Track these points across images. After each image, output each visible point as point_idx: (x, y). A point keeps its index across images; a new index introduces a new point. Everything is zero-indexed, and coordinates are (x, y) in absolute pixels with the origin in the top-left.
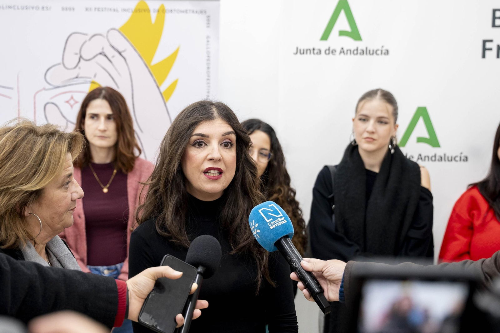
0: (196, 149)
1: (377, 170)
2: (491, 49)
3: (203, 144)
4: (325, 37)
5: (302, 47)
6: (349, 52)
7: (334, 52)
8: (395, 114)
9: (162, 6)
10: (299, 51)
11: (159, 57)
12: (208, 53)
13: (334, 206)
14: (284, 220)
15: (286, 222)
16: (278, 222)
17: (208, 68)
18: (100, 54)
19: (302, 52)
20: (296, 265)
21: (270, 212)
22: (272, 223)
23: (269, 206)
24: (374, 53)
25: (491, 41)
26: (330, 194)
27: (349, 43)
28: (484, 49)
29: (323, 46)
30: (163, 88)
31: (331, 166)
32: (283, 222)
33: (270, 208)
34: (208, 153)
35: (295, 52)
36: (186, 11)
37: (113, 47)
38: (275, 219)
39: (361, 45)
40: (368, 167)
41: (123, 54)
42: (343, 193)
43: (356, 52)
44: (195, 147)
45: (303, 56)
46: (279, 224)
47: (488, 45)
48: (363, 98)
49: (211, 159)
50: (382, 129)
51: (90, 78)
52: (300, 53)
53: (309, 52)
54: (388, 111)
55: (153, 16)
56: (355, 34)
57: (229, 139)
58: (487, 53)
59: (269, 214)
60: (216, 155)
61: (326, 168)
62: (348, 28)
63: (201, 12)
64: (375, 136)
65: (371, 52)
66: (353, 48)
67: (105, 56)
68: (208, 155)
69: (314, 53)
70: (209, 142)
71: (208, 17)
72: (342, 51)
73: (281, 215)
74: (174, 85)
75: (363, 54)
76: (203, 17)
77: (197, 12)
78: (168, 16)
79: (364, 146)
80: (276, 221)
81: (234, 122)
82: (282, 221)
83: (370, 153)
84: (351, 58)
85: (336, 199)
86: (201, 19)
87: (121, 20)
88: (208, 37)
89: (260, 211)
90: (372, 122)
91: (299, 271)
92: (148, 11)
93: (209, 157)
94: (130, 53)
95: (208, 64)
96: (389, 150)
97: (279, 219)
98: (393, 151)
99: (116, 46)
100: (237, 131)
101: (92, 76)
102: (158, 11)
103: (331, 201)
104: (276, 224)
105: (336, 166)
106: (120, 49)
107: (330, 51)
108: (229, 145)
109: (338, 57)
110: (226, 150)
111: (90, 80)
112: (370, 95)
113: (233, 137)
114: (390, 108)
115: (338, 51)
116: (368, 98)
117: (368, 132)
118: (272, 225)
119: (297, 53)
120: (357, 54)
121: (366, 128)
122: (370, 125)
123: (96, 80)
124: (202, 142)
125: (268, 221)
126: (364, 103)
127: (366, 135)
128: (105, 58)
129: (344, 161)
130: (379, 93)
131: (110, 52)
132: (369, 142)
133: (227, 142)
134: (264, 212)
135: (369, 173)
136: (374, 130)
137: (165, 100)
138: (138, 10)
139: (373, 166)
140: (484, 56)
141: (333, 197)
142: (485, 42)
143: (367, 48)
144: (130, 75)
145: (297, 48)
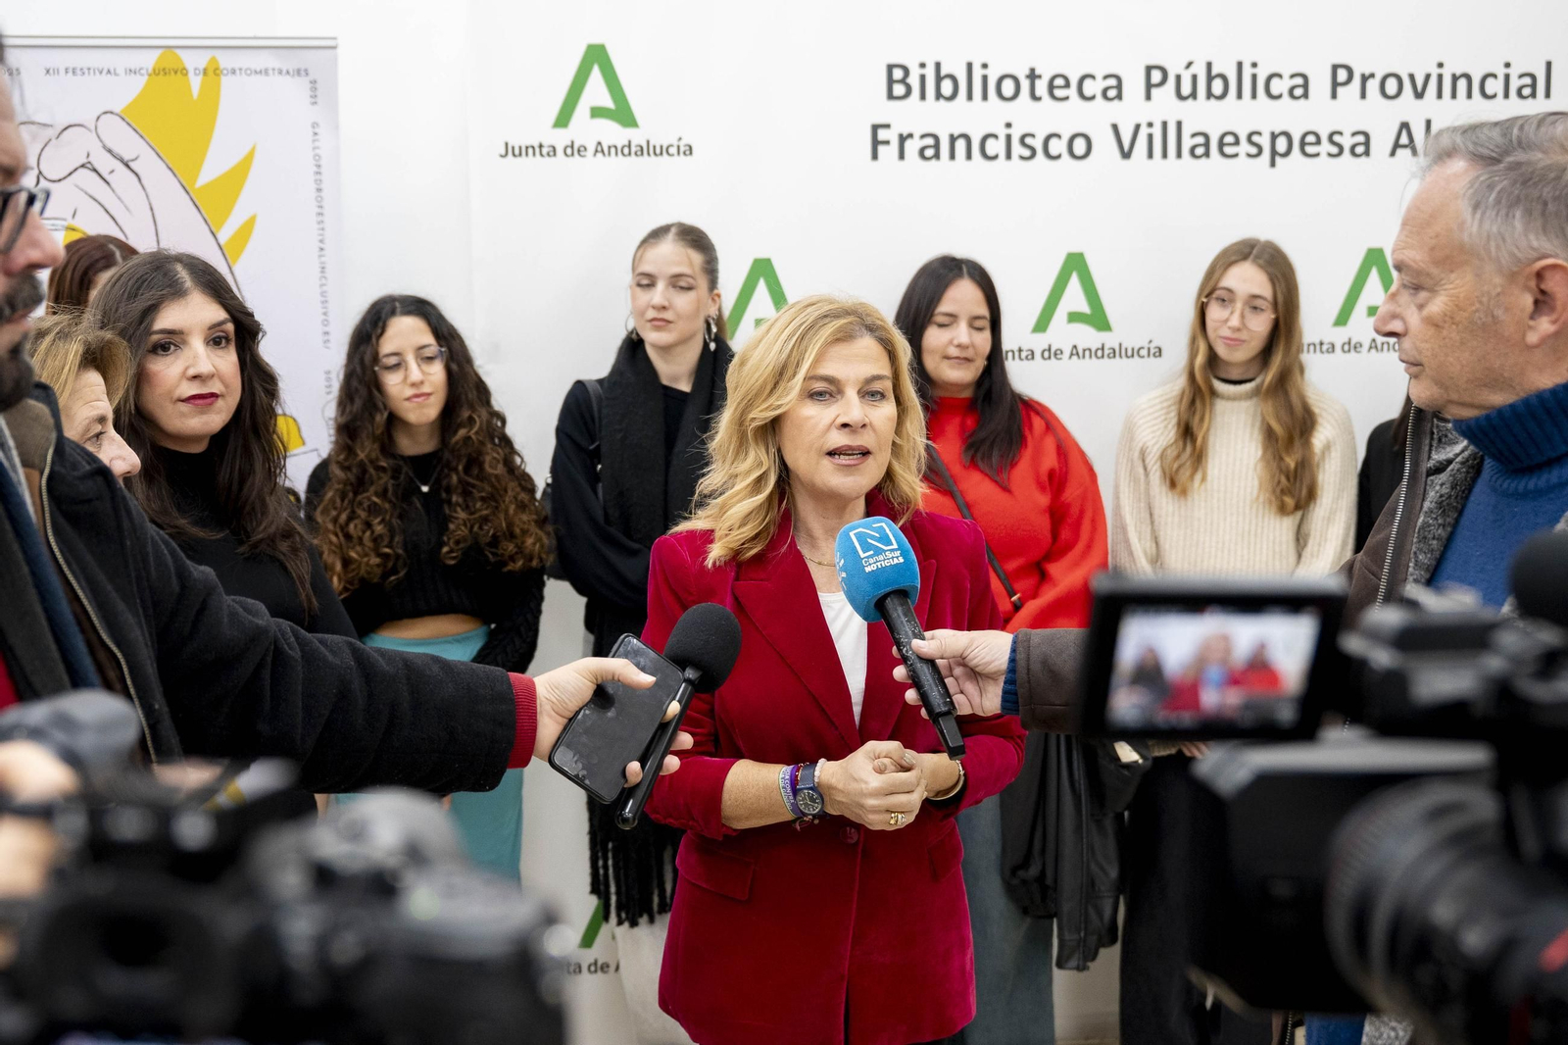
0: (159, 358)
1: (685, 387)
2: (887, 143)
3: (172, 347)
4: (563, 120)
5: (516, 142)
6: (613, 150)
7: (581, 151)
8: (711, 270)
9: (213, 60)
10: (510, 151)
11: (213, 168)
12: (317, 157)
13: (599, 466)
14: (897, 557)
15: (901, 560)
16: (885, 560)
17: (319, 190)
18: (83, 166)
19: (517, 152)
20: (907, 652)
21: (873, 538)
22: (871, 561)
23: (874, 526)
24: (663, 151)
25: (887, 126)
26: (593, 443)
27: (612, 133)
28: (876, 143)
29: (560, 138)
30: (224, 236)
31: (590, 381)
32: (896, 561)
33: (874, 529)
34: (187, 364)
35: (503, 152)
36: (266, 72)
37: (110, 151)
38: (878, 552)
39: (637, 137)
40: (665, 382)
41: (131, 164)
42: (619, 436)
43: (627, 150)
44: (157, 354)
45: (518, 159)
46: (886, 563)
47: (882, 135)
48: (644, 242)
49: (195, 377)
50: (683, 302)
51: (65, 220)
52: (514, 155)
53: (530, 151)
54: (691, 264)
55: (196, 82)
56: (623, 114)
57: (222, 331)
58: (881, 149)
59: (870, 541)
60: (204, 366)
61: (579, 385)
62: (608, 102)
63: (298, 72)
64: (668, 315)
65: (658, 151)
66: (620, 142)
67: (95, 170)
68: (187, 368)
69: (541, 155)
70: (185, 342)
71: (314, 82)
72: (599, 149)
73: (895, 546)
74: (249, 226)
75: (642, 154)
76: (303, 83)
77: (288, 72)
78: (226, 81)
79: (652, 337)
80: (881, 558)
81: (227, 296)
82: (893, 558)
83: (665, 349)
84: (616, 162)
85: (604, 449)
86: (298, 88)
87: (125, 91)
88: (315, 125)
89: (852, 534)
90: (661, 286)
91: (911, 665)
92: (184, 72)
93: (192, 372)
94: (149, 165)
95: (318, 182)
96: (706, 345)
97: (887, 553)
98: (713, 346)
99: (116, 149)
100: (234, 312)
101: (69, 217)
102: (205, 72)
103: (596, 456)
104: (878, 564)
105: (600, 382)
106: (126, 158)
107: (574, 150)
108: (224, 341)
109: (590, 161)
110: (220, 352)
111: (65, 223)
112: (657, 234)
113: (230, 327)
114: (697, 258)
115: (591, 148)
116: (652, 241)
117: (654, 307)
118: (870, 564)
119: (507, 154)
120: (630, 154)
121: (651, 299)
122: (659, 294)
123: (76, 223)
124: (170, 343)
125: (862, 555)
126: (644, 251)
127: (651, 314)
128: (94, 175)
129: (616, 370)
130: (673, 230)
131: (104, 162)
132: (658, 329)
133: (220, 338)
134: (861, 537)
135: (670, 393)
136: (666, 304)
137: (230, 261)
138: (159, 71)
139: (676, 379)
140: (875, 156)
141: (598, 447)
142: (875, 128)
143: (648, 142)
144: (152, 209)
145: (507, 144)
